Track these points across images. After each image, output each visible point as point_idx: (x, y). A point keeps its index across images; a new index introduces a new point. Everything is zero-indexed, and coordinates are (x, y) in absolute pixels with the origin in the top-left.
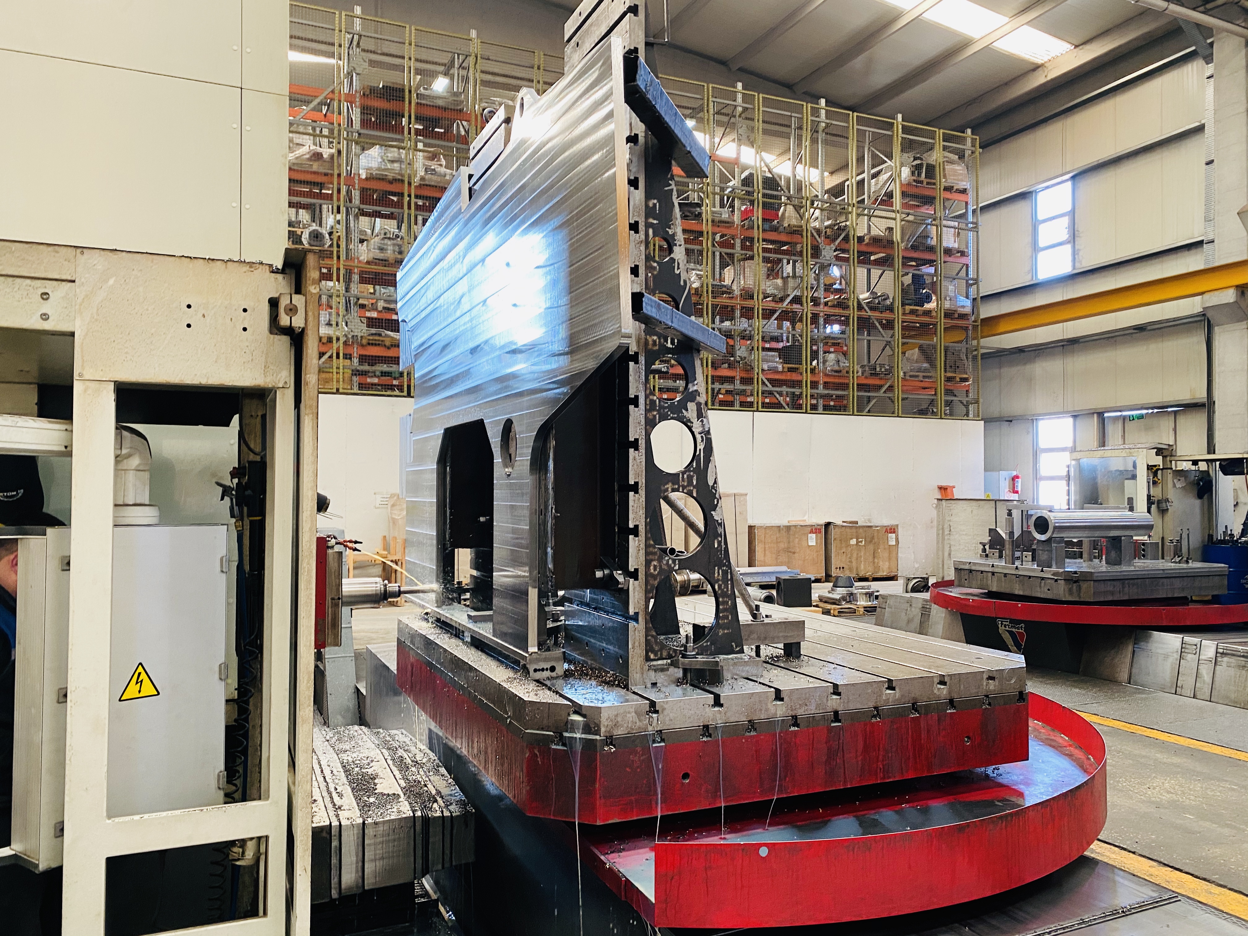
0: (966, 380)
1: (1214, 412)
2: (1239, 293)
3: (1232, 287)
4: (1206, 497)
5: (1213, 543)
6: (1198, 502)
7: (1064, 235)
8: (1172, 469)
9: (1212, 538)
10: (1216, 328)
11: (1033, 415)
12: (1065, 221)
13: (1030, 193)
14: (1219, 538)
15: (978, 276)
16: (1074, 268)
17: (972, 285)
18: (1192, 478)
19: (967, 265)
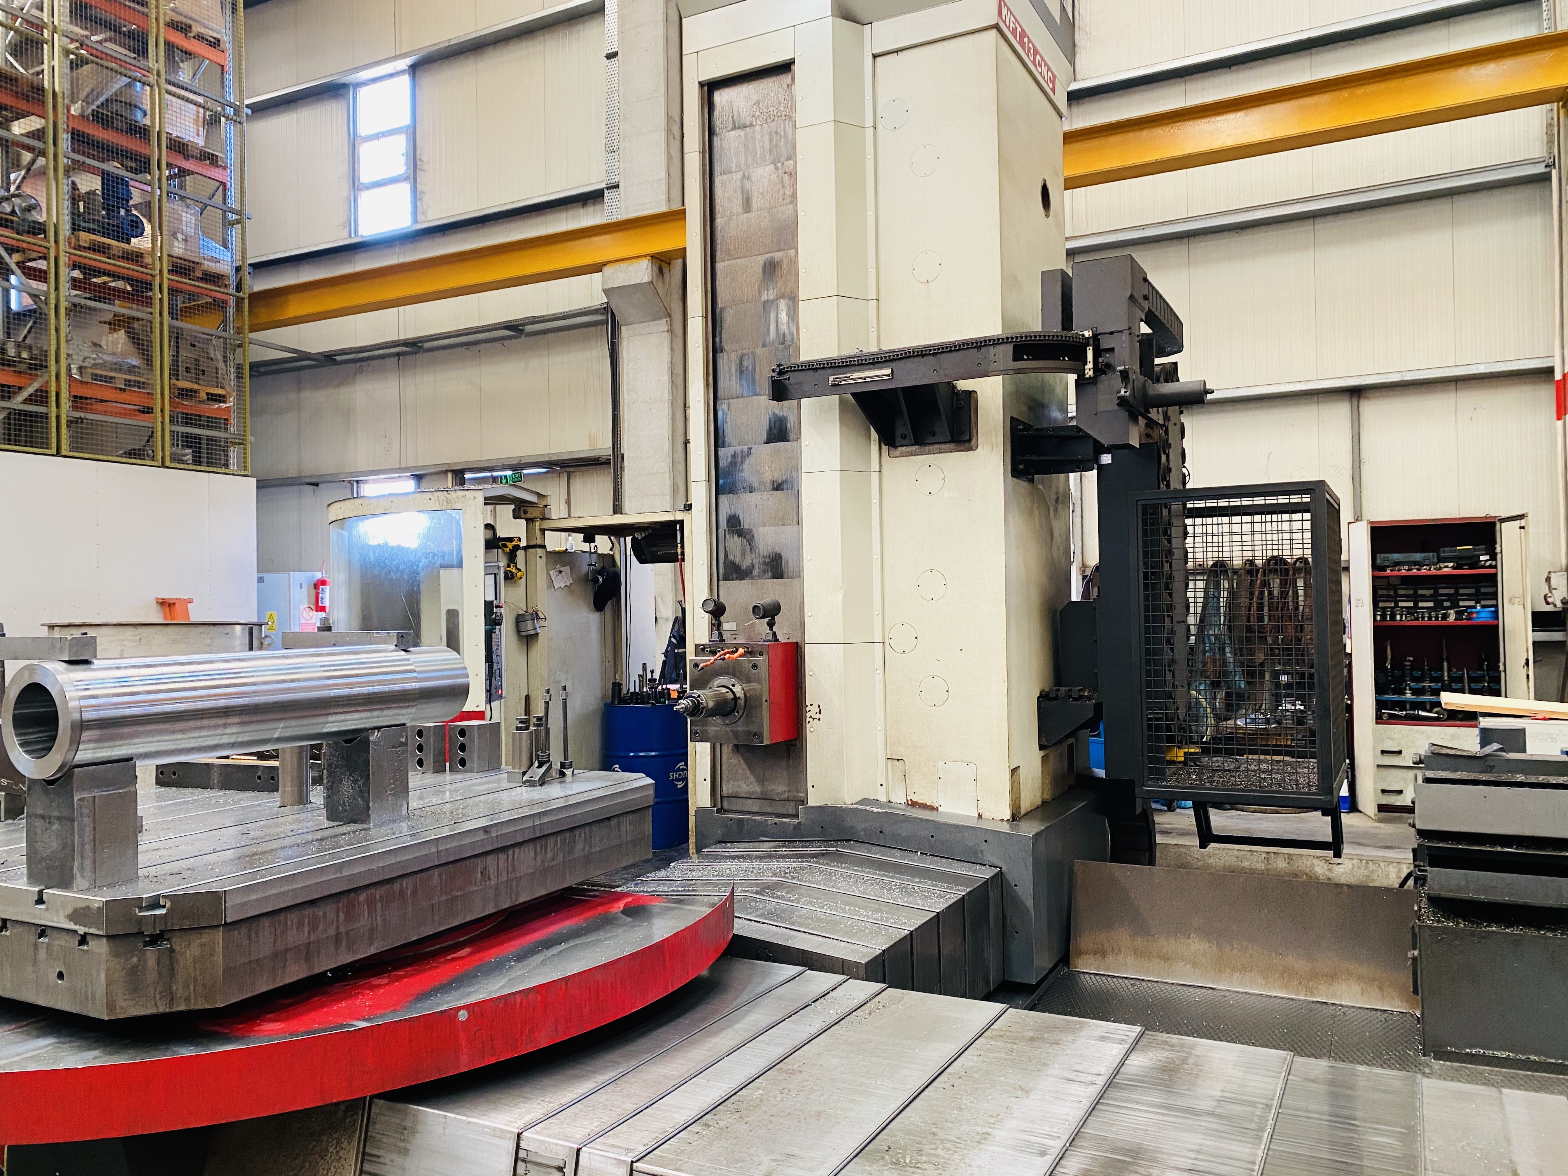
0: (221, 399)
1: (622, 469)
2: (656, 270)
3: (645, 256)
4: (608, 608)
5: (622, 700)
6: (594, 618)
7: (400, 167)
8: (544, 547)
9: (620, 690)
10: (623, 328)
11: (352, 474)
12: (400, 143)
13: (345, 86)
14: (632, 690)
15: (242, 205)
16: (415, 220)
17: (232, 224)
18: (585, 568)
19: (224, 185)
